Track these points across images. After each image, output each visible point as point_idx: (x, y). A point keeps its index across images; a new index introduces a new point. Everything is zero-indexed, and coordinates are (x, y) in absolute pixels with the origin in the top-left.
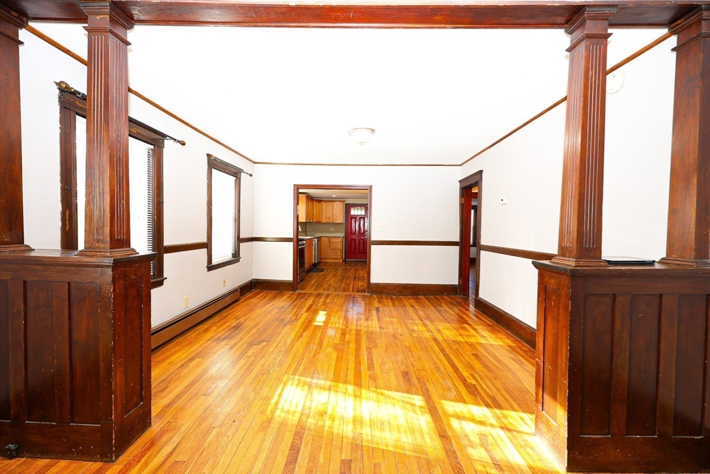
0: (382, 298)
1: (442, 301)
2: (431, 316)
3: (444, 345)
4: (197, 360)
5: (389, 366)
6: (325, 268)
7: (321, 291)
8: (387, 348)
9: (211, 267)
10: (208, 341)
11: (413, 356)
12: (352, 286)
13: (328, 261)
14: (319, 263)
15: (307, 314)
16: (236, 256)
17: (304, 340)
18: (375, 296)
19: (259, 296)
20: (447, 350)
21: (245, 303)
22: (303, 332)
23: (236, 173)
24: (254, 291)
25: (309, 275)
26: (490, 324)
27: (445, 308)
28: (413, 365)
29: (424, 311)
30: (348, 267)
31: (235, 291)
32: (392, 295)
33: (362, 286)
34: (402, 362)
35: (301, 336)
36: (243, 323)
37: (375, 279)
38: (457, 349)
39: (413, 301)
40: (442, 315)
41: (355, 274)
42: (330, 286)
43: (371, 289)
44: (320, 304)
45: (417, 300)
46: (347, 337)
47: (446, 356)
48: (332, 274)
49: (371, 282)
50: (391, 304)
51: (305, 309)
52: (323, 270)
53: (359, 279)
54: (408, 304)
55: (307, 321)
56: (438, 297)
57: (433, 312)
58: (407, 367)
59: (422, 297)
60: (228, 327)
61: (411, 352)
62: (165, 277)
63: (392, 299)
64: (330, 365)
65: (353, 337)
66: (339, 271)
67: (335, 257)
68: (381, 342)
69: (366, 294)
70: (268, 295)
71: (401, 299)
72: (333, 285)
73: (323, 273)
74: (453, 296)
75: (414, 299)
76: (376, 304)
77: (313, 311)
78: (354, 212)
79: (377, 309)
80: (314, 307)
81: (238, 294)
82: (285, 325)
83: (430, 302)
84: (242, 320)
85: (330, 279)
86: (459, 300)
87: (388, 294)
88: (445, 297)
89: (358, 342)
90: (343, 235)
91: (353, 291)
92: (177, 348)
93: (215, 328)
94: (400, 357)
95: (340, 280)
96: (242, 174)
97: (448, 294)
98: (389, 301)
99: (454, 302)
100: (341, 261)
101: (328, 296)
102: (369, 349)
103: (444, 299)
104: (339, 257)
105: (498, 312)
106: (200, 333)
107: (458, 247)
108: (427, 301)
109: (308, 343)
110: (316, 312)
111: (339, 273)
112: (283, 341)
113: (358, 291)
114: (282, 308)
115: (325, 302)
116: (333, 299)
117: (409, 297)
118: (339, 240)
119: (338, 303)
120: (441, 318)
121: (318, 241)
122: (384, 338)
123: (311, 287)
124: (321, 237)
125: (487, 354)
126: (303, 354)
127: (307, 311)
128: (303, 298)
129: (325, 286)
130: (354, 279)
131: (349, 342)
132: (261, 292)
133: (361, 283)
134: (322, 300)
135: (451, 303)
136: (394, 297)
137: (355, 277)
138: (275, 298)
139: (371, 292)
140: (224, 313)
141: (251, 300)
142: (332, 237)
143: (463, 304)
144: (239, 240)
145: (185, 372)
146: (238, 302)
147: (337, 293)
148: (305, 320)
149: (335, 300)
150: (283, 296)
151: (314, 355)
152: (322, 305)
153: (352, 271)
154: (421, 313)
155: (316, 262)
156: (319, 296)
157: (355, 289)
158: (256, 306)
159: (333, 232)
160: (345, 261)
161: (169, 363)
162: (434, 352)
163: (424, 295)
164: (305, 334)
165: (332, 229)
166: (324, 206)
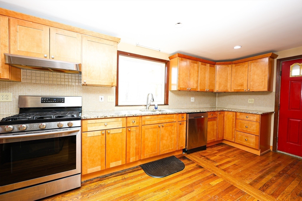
78: (298, 70)
118: (254, 118)
159: (252, 105)
166: (234, 69)
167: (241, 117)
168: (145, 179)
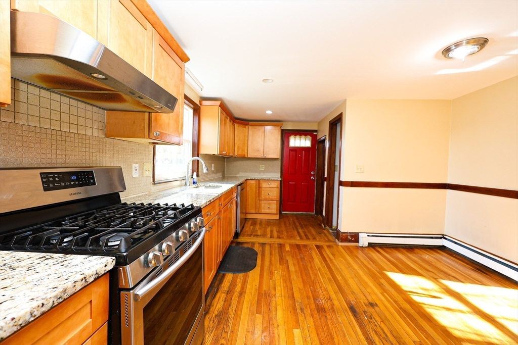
13: (255, 217)
67: (268, 211)
78: (295, 142)
104: (274, 211)
118: (274, 186)
124: (247, 181)
142: (263, 180)
159: (263, 172)
166: (250, 132)
167: (264, 185)
168: (246, 279)
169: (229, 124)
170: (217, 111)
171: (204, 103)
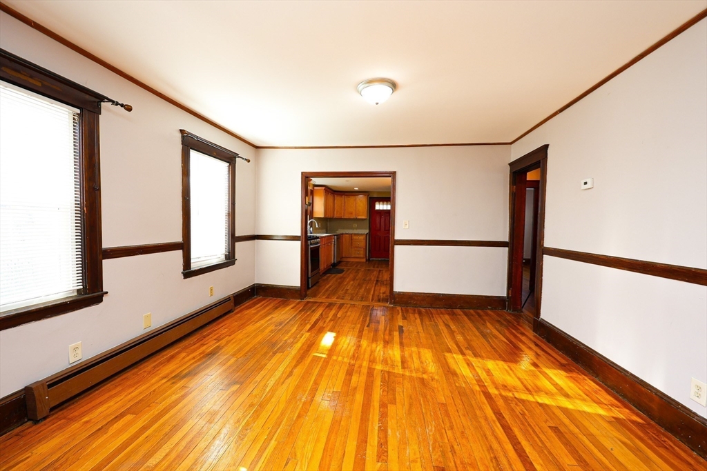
0: (407, 311)
1: (485, 318)
2: (474, 344)
3: (500, 403)
4: (129, 417)
5: (412, 450)
6: (345, 268)
7: (334, 299)
8: (411, 405)
9: (188, 273)
10: (163, 378)
11: (452, 428)
12: (372, 293)
13: (349, 260)
14: (339, 262)
15: (308, 334)
16: (230, 259)
17: (293, 382)
18: (399, 308)
19: (258, 306)
20: (507, 416)
21: (239, 315)
22: (295, 366)
23: (229, 158)
24: (256, 298)
25: (325, 277)
26: (564, 362)
27: (491, 328)
28: (453, 451)
29: (463, 334)
30: (372, 268)
31: (227, 300)
32: (421, 307)
33: (384, 293)
34: (435, 441)
35: (291, 374)
36: (223, 347)
37: (399, 287)
38: (523, 415)
39: (447, 317)
40: (488, 341)
41: (378, 277)
42: (346, 293)
43: (395, 298)
44: (329, 319)
45: (453, 316)
46: (355, 378)
47: (507, 429)
48: (351, 276)
49: (394, 290)
50: (418, 321)
51: (308, 326)
52: (342, 271)
53: (382, 283)
54: (442, 324)
55: (306, 346)
56: (479, 311)
57: (475, 336)
58: (444, 453)
59: (458, 310)
60: (201, 353)
61: (448, 416)
62: (104, 290)
63: (420, 313)
64: (318, 441)
65: (363, 378)
66: (360, 274)
67: (357, 256)
68: (403, 392)
69: (388, 304)
70: (271, 303)
71: (432, 313)
72: (349, 291)
73: (341, 275)
74: (500, 312)
75: (449, 314)
76: (400, 322)
77: (317, 330)
78: (379, 206)
79: (401, 329)
80: (320, 324)
81: (231, 304)
82: (275, 353)
83: (470, 319)
84: (223, 342)
85: (349, 282)
86: (508, 318)
87: (415, 306)
88: (490, 312)
89: (368, 389)
90: (367, 231)
91: (372, 300)
92: (119, 389)
93: (183, 355)
94: (431, 430)
95: (359, 285)
96: (237, 159)
97: (494, 309)
98: (417, 316)
99: (502, 321)
100: (364, 260)
101: (341, 306)
102: (383, 405)
103: (487, 315)
104: (362, 256)
105: (576, 346)
106: (161, 363)
107: (507, 249)
108: (465, 318)
109: (298, 387)
110: (321, 331)
111: (360, 275)
112: (262, 384)
113: (379, 301)
114: (281, 324)
115: (335, 315)
116: (347, 312)
117: (443, 310)
118: (362, 238)
119: (351, 319)
120: (489, 348)
121: (338, 238)
122: (407, 384)
123: (324, 294)
124: (342, 234)
125: (576, 430)
126: (283, 414)
127: (309, 330)
128: (310, 309)
129: (341, 293)
130: (376, 284)
131: (355, 389)
132: (264, 300)
133: (383, 289)
134: (333, 312)
135: (498, 321)
136: (423, 310)
137: (377, 281)
138: (276, 308)
139: (394, 303)
140: (205, 332)
141: (247, 312)
142: (355, 234)
143: (516, 324)
144: (234, 239)
145: (94, 446)
146: (231, 314)
147: (352, 302)
148: (303, 344)
149: (349, 313)
150: (288, 305)
151: (299, 416)
152: (331, 320)
153: (375, 273)
154: (459, 338)
155: (336, 262)
156: (330, 306)
157: (376, 298)
158: (250, 319)
159: (357, 228)
160: (368, 260)
161: (87, 422)
162: (486, 419)
163: (461, 308)
164: (298, 371)
165: (355, 225)
166: (346, 200)
167: (355, 237)
169: (330, 197)
170: (323, 193)
171: (315, 188)
